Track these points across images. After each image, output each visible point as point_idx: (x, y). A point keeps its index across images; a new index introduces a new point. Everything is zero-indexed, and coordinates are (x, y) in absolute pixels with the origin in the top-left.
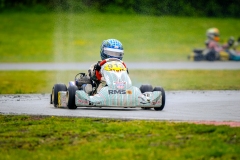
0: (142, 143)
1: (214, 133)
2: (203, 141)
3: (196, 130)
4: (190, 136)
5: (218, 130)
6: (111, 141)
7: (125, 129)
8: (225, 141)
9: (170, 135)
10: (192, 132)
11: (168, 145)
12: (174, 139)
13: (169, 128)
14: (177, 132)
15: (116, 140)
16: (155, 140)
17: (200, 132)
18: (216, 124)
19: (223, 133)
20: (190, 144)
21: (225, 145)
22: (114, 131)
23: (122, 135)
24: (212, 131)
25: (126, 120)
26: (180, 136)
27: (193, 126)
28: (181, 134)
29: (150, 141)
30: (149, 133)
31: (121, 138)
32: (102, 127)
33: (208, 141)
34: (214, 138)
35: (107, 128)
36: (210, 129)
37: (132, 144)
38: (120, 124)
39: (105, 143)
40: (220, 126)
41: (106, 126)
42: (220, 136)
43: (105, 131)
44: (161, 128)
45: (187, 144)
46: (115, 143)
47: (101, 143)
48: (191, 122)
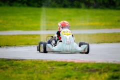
0: (31, 71)
1: (67, 66)
2: (61, 70)
3: (58, 64)
4: (55, 67)
5: (69, 64)
6: (15, 70)
7: (22, 64)
8: (72, 69)
9: (45, 67)
10: (56, 65)
11: (43, 72)
12: (47, 69)
13: (45, 63)
14: (48, 65)
15: (18, 70)
16: (37, 70)
17: (60, 65)
18: (68, 61)
19: (71, 65)
20: (55, 71)
21: (72, 71)
22: (17, 65)
23: (21, 67)
24: (65, 65)
25: (23, 60)
26: (50, 67)
27: (56, 62)
28: (50, 66)
29: (35, 70)
30: (34, 66)
31: (20, 69)
32: (11, 63)
33: (64, 70)
34: (67, 68)
35: (13, 64)
36: (64, 63)
37: (26, 72)
38: (20, 62)
39: (12, 71)
40: (69, 62)
41: (13, 63)
42: (70, 67)
43: (12, 65)
44: (40, 64)
45: (53, 71)
46: (17, 71)
47: (10, 71)
48: (55, 60)
